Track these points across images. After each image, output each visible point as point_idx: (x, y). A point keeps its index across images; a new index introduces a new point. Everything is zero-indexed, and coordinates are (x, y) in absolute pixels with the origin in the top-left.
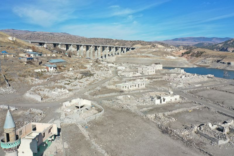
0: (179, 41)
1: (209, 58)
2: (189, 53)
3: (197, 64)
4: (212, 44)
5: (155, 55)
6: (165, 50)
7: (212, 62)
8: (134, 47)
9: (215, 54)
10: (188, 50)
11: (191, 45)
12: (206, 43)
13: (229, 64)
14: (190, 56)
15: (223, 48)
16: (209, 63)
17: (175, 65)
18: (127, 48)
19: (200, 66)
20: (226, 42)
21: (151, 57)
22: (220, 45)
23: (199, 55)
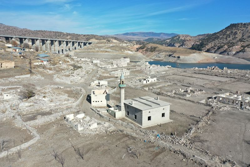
0: (130, 35)
1: (162, 52)
2: (144, 48)
3: (153, 58)
4: (160, 39)
5: (113, 50)
6: (121, 45)
7: (165, 56)
8: (90, 41)
9: (167, 49)
10: (142, 45)
11: (142, 40)
12: (155, 38)
13: (179, 57)
14: (144, 51)
15: (171, 43)
16: (162, 57)
17: (134, 59)
18: (84, 43)
19: (156, 60)
20: (173, 38)
21: (111, 52)
22: (168, 41)
23: (153, 50)
